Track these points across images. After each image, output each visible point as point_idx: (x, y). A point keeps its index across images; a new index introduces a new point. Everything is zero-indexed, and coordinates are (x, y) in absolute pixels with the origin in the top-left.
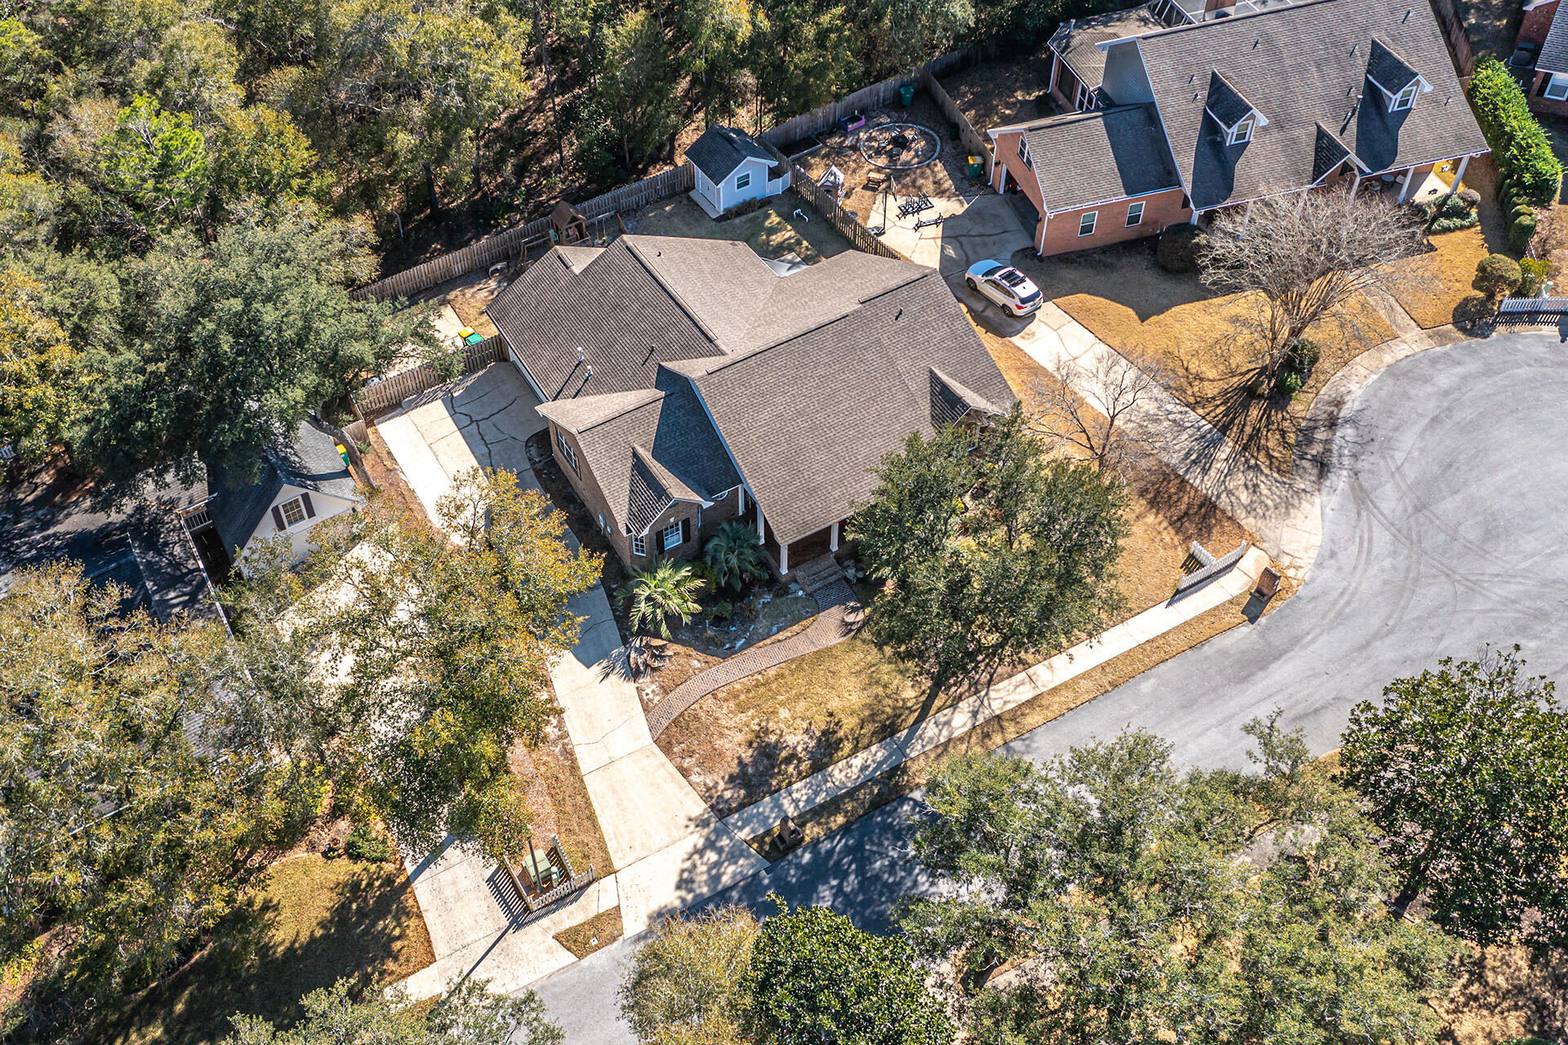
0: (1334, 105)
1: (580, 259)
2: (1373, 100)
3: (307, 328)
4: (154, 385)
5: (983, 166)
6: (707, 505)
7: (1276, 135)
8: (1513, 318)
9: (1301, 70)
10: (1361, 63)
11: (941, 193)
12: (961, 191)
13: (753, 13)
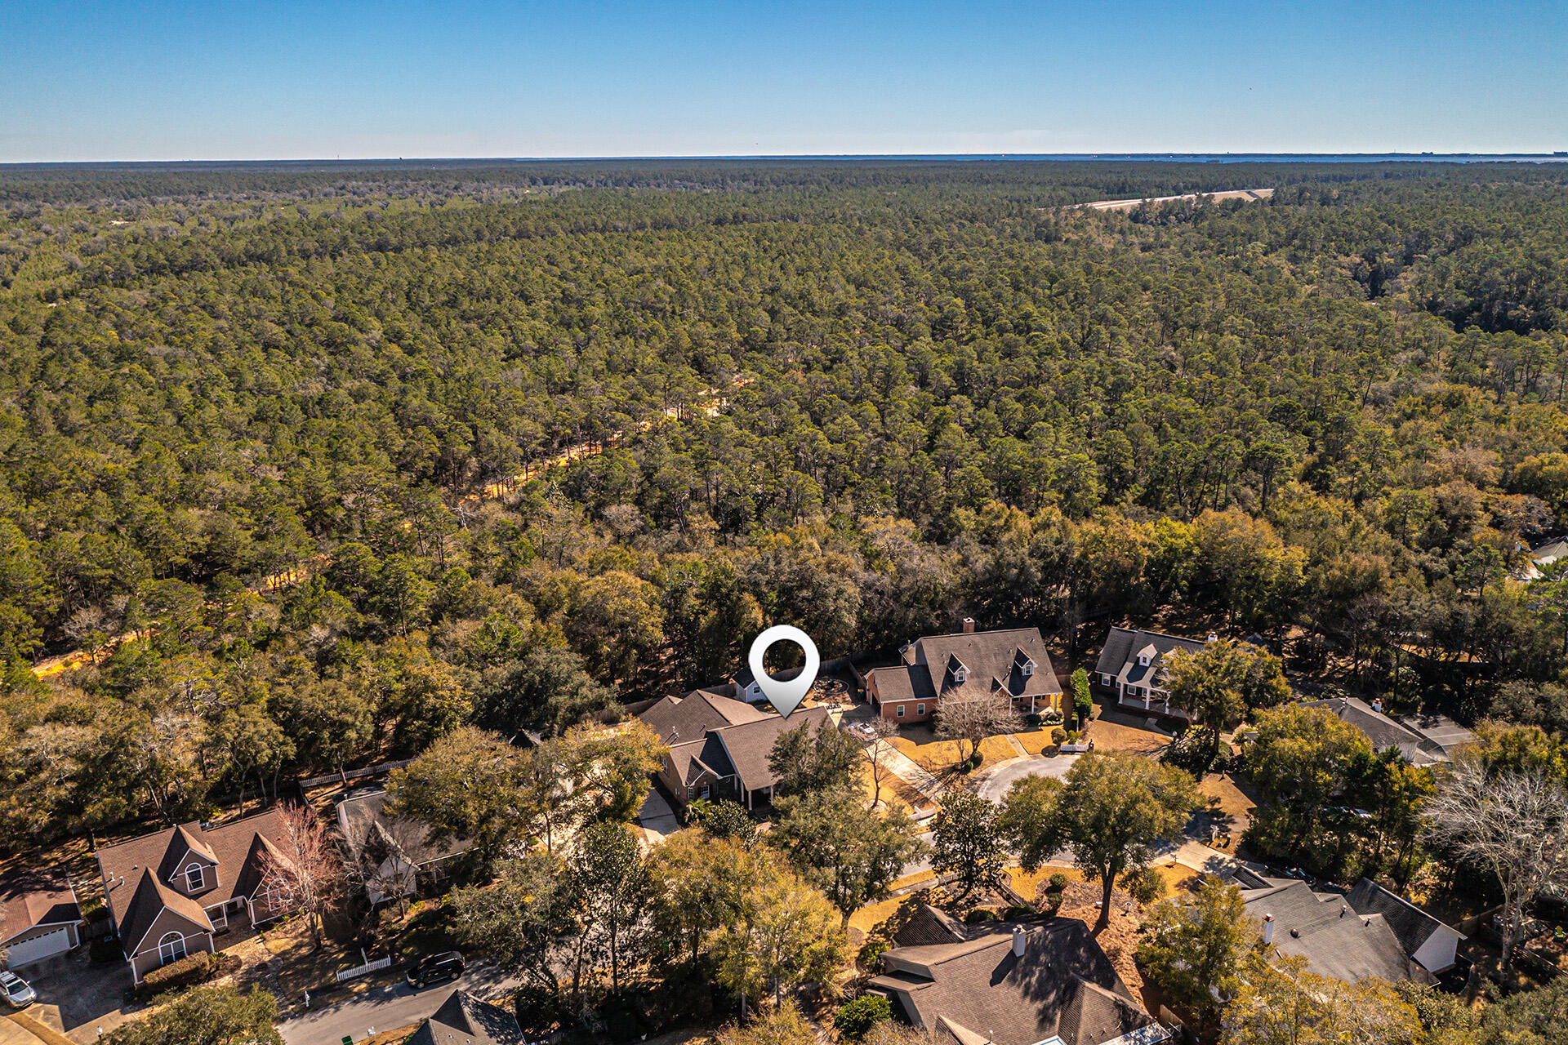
0: (1001, 671)
1: (677, 701)
2: (1016, 671)
3: (569, 677)
4: (506, 694)
5: (865, 693)
6: (720, 777)
7: (976, 679)
8: (1064, 753)
9: (988, 656)
10: (1013, 656)
11: (844, 701)
12: (854, 702)
13: (764, 616)
